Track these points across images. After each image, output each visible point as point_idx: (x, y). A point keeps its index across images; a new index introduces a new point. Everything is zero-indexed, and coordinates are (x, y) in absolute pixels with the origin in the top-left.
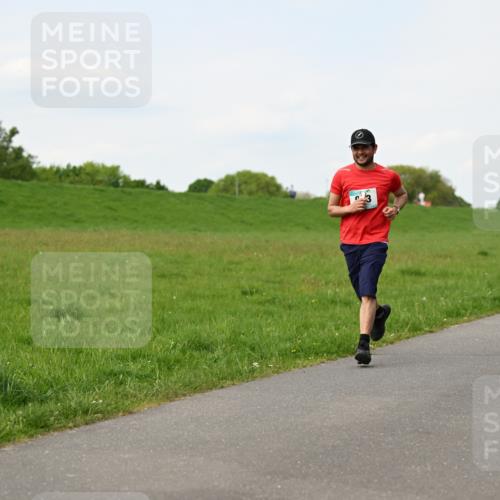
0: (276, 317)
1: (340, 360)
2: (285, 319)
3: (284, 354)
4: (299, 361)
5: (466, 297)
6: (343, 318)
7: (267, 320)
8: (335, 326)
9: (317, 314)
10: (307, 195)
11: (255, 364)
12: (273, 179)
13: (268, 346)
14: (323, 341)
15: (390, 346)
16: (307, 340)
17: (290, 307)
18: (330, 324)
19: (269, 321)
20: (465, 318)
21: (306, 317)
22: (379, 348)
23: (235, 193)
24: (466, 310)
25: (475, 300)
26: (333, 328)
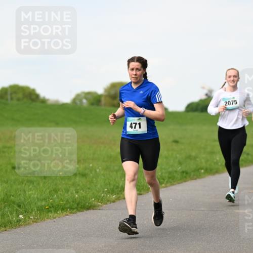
0: (35, 184)
1: (79, 213)
2: (41, 186)
3: (41, 209)
4: (50, 214)
5: (163, 171)
6: (81, 185)
7: (29, 186)
8: (75, 190)
9: (63, 182)
10: (57, 101)
11: (21, 216)
12: (34, 90)
13: (30, 204)
14: (67, 201)
15: (112, 204)
16: (57, 200)
17: (45, 178)
18: (72, 189)
19: (31, 187)
20: (163, 185)
21: (56, 184)
22: (105, 206)
23: (7, 100)
24: (164, 179)
25: (170, 173)
26: (74, 192)
